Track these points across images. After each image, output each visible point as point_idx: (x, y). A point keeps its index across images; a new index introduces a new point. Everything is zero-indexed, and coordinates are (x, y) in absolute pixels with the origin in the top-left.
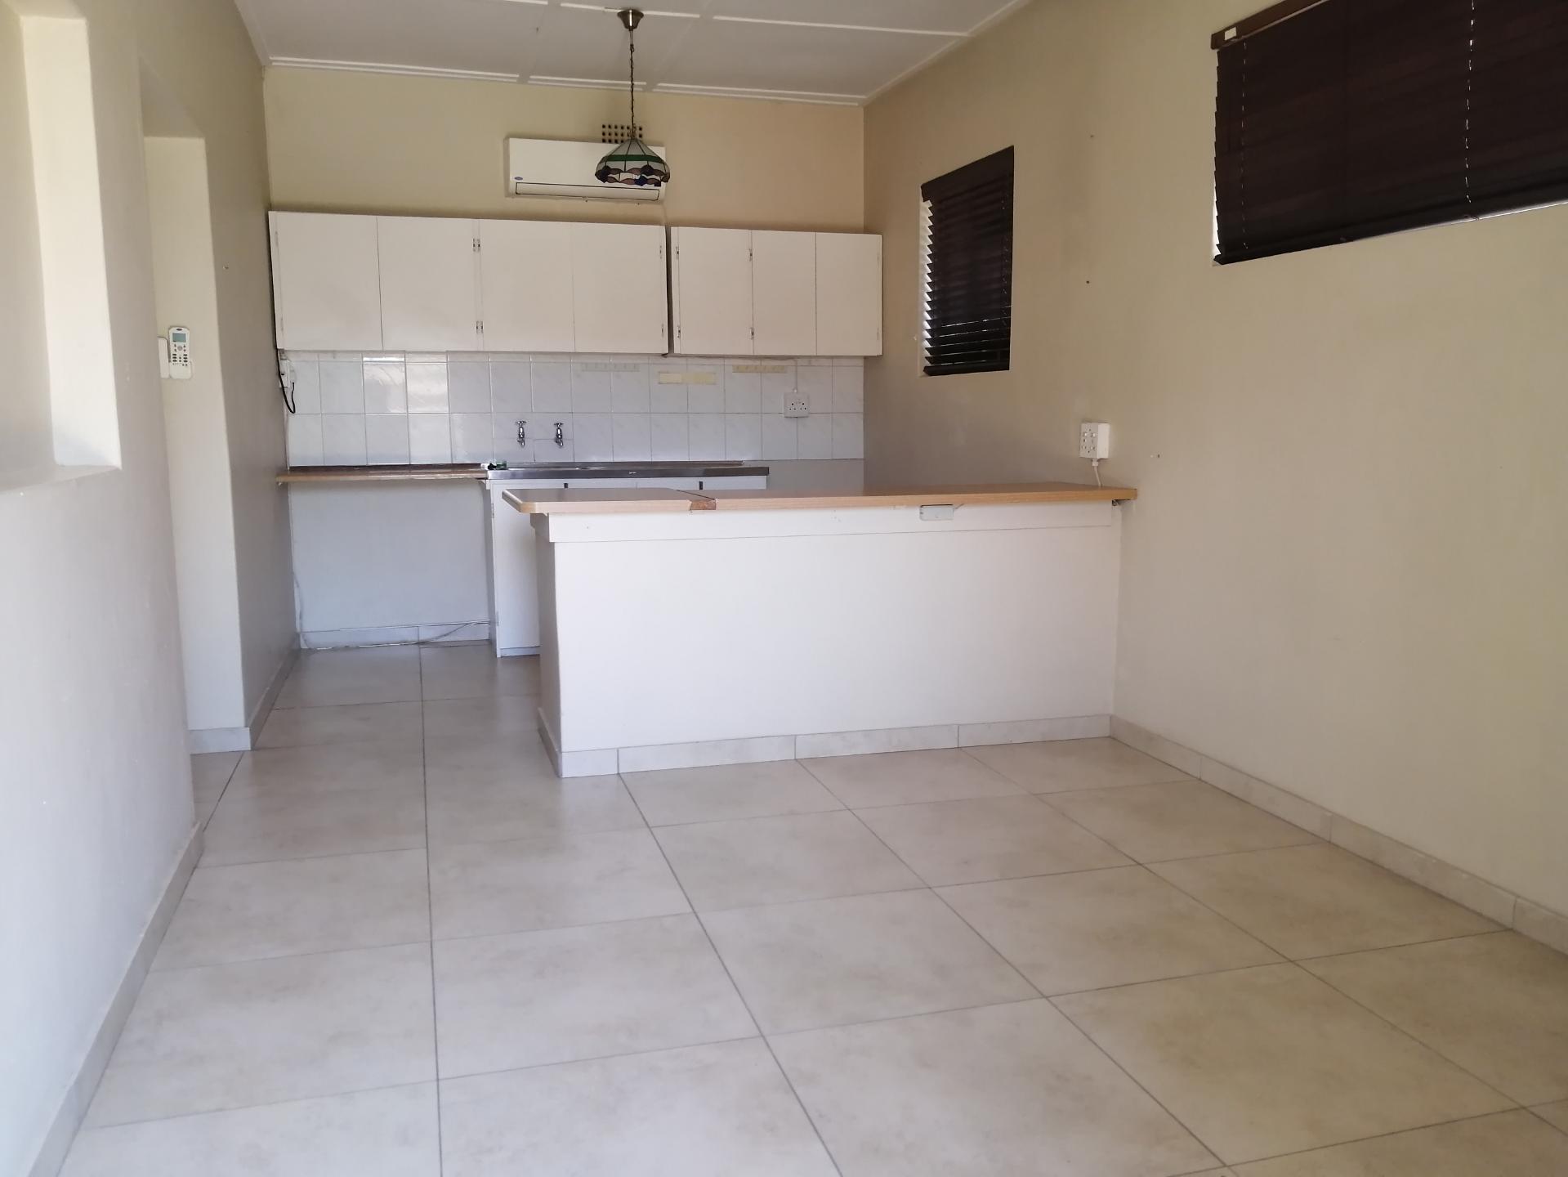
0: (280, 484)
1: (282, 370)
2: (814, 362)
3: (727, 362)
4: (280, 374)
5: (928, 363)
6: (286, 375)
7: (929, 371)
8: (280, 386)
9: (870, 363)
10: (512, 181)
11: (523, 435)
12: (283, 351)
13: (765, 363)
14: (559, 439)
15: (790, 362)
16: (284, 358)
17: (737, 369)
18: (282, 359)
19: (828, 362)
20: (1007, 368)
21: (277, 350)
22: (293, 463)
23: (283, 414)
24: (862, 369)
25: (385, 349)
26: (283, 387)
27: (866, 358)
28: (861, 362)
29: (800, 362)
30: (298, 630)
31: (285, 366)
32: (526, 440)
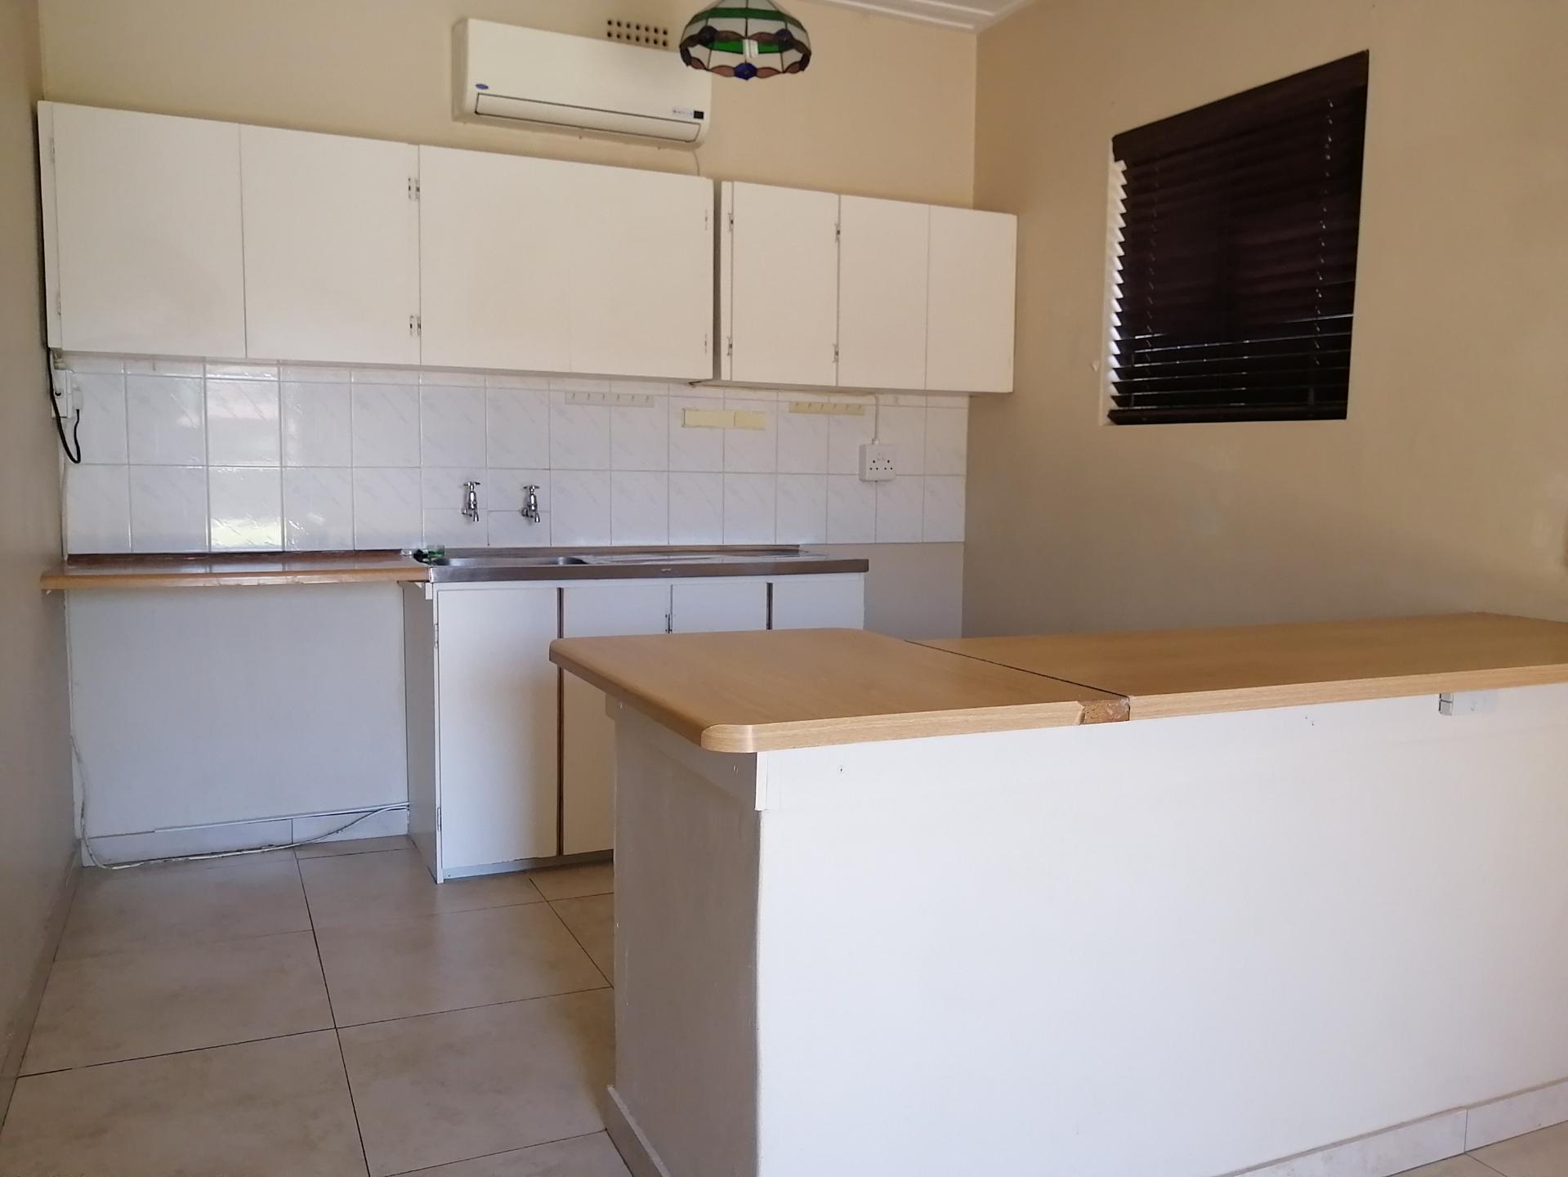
0: (48, 592)
1: (57, 386)
2: (902, 399)
3: (783, 396)
4: (52, 394)
5: (1113, 405)
6: (64, 395)
7: (1117, 418)
8: (54, 415)
9: (981, 403)
10: (472, 91)
11: (475, 505)
12: (60, 353)
13: (835, 399)
14: (529, 512)
15: (870, 400)
16: (60, 365)
17: (796, 408)
18: (56, 368)
19: (920, 401)
20: (1342, 415)
21: (48, 350)
22: (75, 547)
23: (58, 467)
24: (965, 412)
25: (251, 355)
26: (58, 418)
27: (973, 396)
28: (964, 402)
29: (882, 398)
30: (78, 834)
31: (61, 380)
32: (478, 512)
